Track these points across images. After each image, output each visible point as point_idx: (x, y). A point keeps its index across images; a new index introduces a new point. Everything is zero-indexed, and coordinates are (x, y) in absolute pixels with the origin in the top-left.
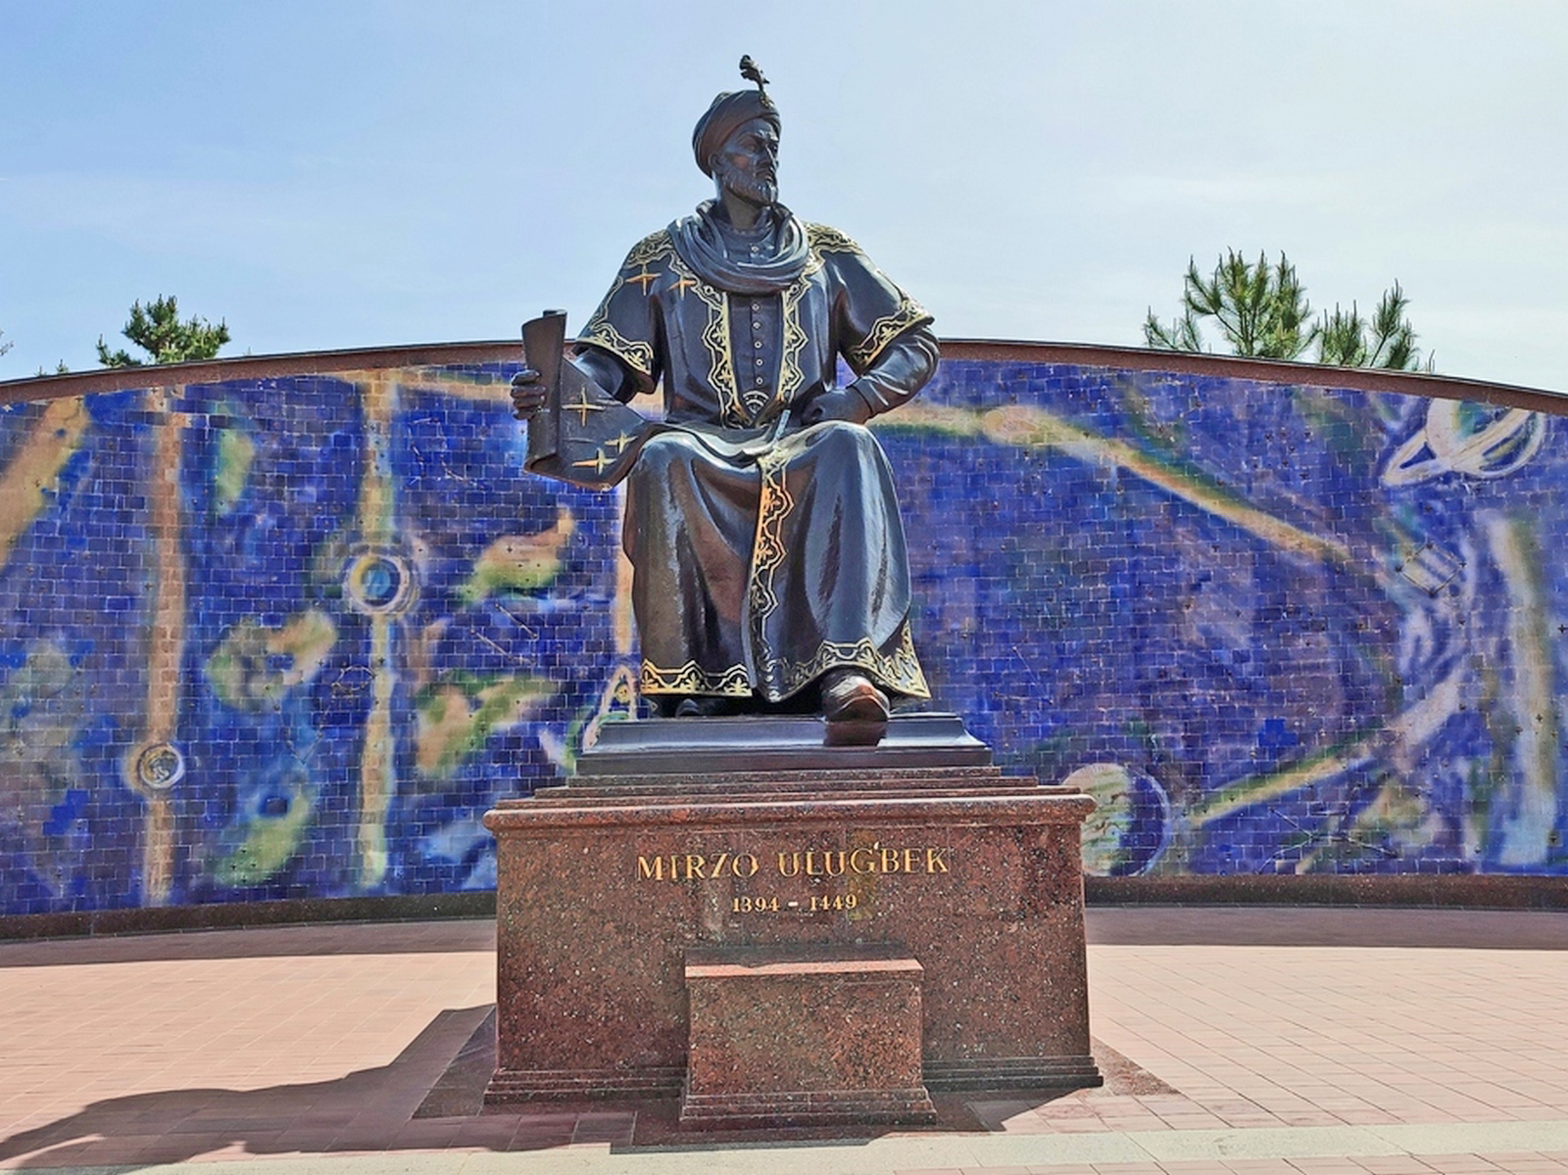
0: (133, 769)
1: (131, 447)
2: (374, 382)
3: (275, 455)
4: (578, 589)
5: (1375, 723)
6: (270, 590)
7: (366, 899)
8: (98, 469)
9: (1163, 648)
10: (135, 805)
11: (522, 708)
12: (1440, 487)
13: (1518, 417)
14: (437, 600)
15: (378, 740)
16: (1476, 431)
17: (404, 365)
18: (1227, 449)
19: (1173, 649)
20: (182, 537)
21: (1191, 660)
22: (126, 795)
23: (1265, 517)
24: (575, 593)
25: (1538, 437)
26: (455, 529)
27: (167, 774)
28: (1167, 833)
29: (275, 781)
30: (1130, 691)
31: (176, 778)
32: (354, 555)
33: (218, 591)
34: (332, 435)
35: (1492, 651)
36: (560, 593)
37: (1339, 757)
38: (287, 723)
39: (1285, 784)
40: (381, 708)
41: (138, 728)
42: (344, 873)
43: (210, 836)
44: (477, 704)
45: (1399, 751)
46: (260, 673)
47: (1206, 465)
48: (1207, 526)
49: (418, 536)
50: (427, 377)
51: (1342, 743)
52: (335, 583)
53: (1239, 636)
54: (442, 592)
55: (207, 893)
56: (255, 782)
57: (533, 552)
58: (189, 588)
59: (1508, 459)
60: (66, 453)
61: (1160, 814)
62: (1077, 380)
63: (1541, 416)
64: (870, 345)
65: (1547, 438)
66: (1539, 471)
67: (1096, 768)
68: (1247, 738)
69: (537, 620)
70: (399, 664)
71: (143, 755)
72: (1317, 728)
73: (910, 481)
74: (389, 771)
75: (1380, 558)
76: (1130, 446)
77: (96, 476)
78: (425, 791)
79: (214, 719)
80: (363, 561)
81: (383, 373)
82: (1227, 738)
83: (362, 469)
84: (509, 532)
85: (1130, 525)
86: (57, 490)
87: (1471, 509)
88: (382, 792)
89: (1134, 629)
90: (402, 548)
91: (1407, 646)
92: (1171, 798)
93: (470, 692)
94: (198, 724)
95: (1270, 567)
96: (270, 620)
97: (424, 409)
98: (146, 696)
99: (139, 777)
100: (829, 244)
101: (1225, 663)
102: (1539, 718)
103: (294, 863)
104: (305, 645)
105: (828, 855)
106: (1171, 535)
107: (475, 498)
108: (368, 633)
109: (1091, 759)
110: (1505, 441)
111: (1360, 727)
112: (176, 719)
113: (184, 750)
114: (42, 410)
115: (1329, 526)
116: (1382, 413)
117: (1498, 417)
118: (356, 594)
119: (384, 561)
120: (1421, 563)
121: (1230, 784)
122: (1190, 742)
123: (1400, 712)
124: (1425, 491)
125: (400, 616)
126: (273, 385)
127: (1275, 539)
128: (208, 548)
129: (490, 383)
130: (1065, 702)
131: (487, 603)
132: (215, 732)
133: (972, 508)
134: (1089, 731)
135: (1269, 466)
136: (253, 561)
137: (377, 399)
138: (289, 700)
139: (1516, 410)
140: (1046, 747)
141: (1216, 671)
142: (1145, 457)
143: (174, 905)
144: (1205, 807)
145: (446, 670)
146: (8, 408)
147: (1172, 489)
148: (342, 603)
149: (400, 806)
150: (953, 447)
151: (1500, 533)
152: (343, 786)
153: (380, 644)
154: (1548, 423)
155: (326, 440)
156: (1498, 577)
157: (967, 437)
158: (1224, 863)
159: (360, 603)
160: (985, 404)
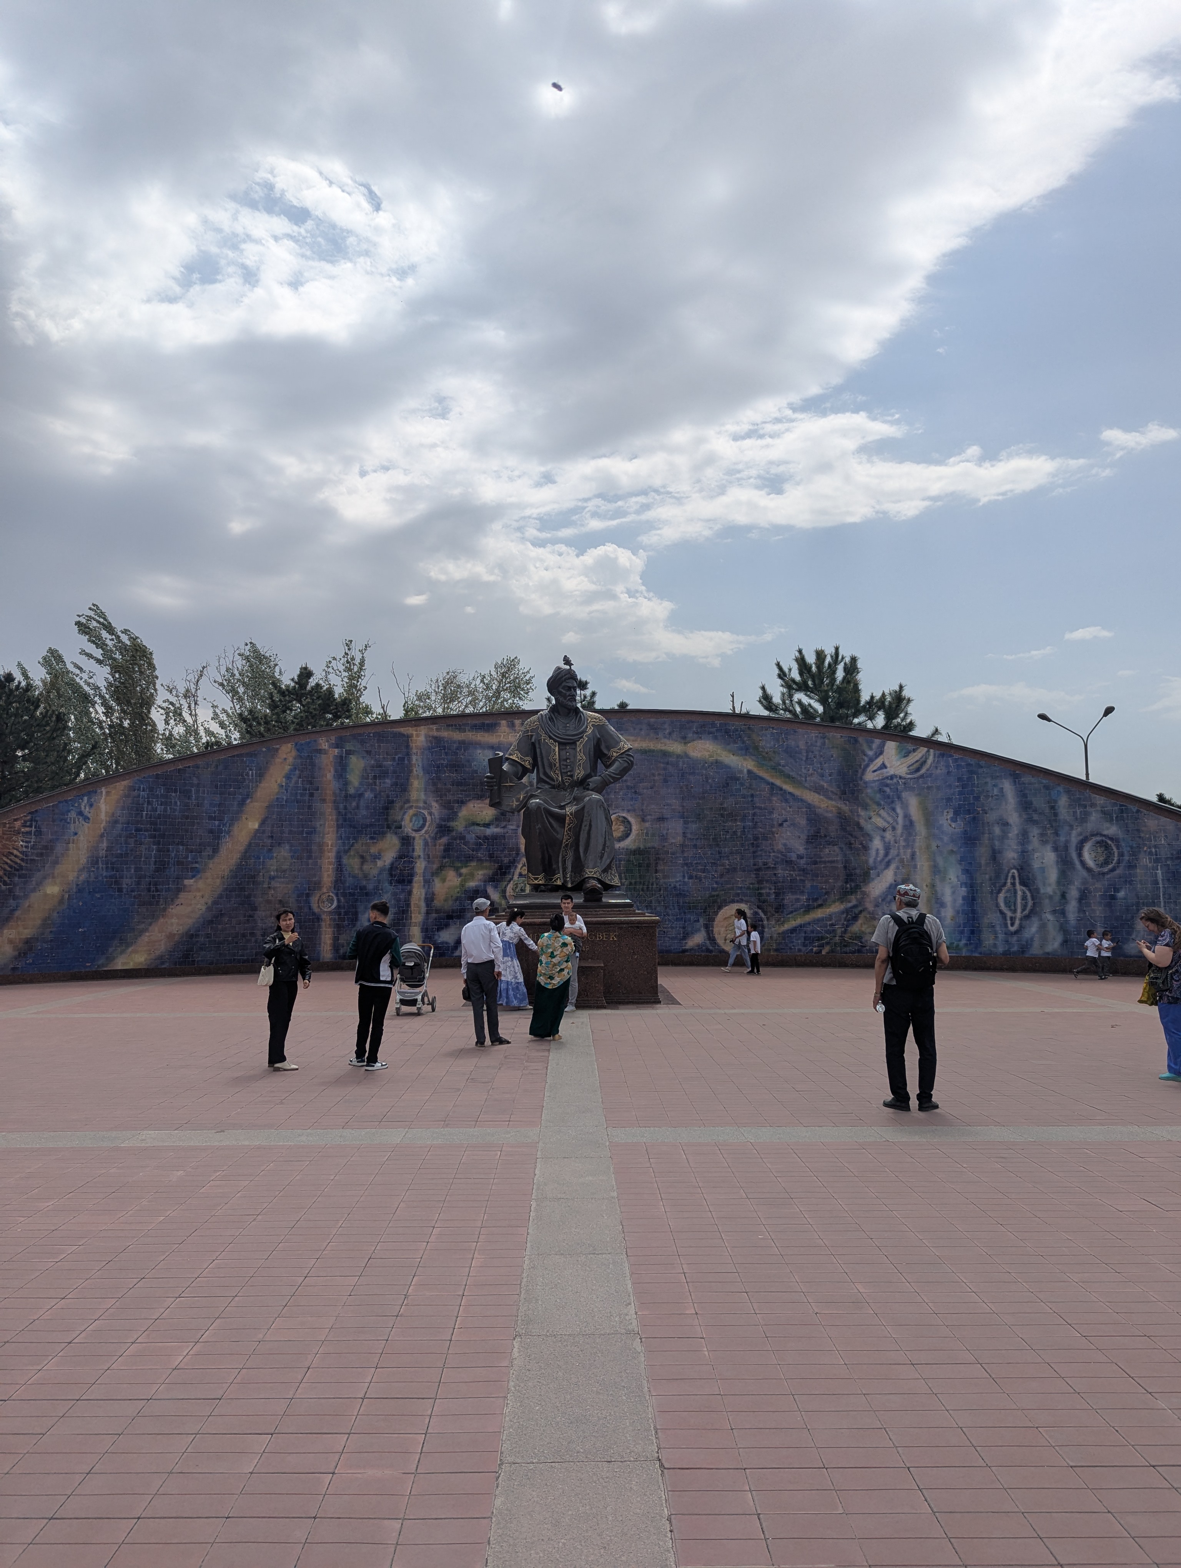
0: (316, 902)
1: (313, 765)
2: (414, 733)
3: (373, 766)
4: (504, 823)
5: (858, 887)
6: (371, 825)
8: (300, 774)
9: (766, 852)
10: (318, 919)
11: (480, 877)
12: (889, 782)
13: (923, 750)
14: (443, 829)
15: (418, 892)
16: (905, 757)
17: (428, 725)
18: (796, 762)
19: (770, 853)
20: (335, 803)
21: (778, 857)
22: (314, 914)
23: (812, 793)
24: (502, 826)
25: (931, 759)
26: (450, 797)
27: (330, 905)
30: (751, 871)
31: (333, 907)
32: (407, 809)
33: (351, 826)
34: (397, 757)
35: (908, 856)
36: (496, 826)
37: (842, 902)
38: (379, 883)
39: (819, 914)
40: (420, 877)
41: (318, 885)
43: (348, 931)
44: (460, 875)
45: (868, 900)
46: (367, 861)
47: (787, 770)
48: (785, 796)
49: (434, 801)
50: (438, 730)
51: (844, 895)
52: (399, 822)
53: (799, 847)
54: (445, 825)
58: (337, 824)
59: (918, 770)
60: (288, 768)
62: (729, 729)
63: (932, 751)
64: (609, 758)
65: (934, 761)
66: (931, 775)
68: (802, 893)
69: (486, 838)
70: (427, 857)
71: (320, 897)
72: (833, 889)
73: (654, 775)
74: (423, 904)
75: (862, 813)
76: (753, 760)
77: (300, 777)
78: (438, 913)
79: (349, 881)
80: (411, 812)
81: (418, 728)
82: (794, 893)
83: (411, 771)
84: (474, 798)
85: (752, 796)
86: (284, 784)
87: (901, 792)
88: (419, 913)
89: (753, 843)
90: (428, 806)
91: (873, 853)
92: (768, 919)
93: (457, 869)
94: (342, 884)
95: (814, 818)
96: (372, 838)
97: (437, 743)
98: (321, 871)
99: (319, 906)
100: (595, 721)
101: (793, 859)
102: (927, 886)
104: (386, 849)
106: (770, 801)
107: (459, 784)
108: (413, 844)
110: (917, 761)
111: (851, 889)
112: (333, 881)
113: (337, 895)
114: (277, 750)
115: (841, 798)
116: (865, 747)
117: (914, 750)
118: (408, 827)
119: (420, 812)
120: (880, 816)
121: (794, 913)
122: (777, 894)
123: (869, 882)
124: (883, 783)
125: (427, 836)
126: (372, 735)
127: (817, 803)
128: (345, 808)
129: (465, 732)
130: (722, 876)
131: (464, 830)
132: (349, 887)
133: (681, 788)
134: (732, 889)
135: (815, 770)
136: (364, 812)
137: (416, 740)
138: (380, 874)
139: (922, 748)
140: (713, 896)
141: (789, 862)
142: (760, 765)
143: (333, 961)
144: (783, 924)
145: (447, 860)
146: (264, 749)
147: (771, 780)
148: (402, 831)
149: (427, 919)
150: (673, 759)
151: (913, 803)
152: (403, 911)
153: (419, 848)
154: (935, 755)
155: (394, 759)
156: (911, 823)
157: (680, 755)
158: (791, 949)
159: (410, 830)
160: (688, 740)
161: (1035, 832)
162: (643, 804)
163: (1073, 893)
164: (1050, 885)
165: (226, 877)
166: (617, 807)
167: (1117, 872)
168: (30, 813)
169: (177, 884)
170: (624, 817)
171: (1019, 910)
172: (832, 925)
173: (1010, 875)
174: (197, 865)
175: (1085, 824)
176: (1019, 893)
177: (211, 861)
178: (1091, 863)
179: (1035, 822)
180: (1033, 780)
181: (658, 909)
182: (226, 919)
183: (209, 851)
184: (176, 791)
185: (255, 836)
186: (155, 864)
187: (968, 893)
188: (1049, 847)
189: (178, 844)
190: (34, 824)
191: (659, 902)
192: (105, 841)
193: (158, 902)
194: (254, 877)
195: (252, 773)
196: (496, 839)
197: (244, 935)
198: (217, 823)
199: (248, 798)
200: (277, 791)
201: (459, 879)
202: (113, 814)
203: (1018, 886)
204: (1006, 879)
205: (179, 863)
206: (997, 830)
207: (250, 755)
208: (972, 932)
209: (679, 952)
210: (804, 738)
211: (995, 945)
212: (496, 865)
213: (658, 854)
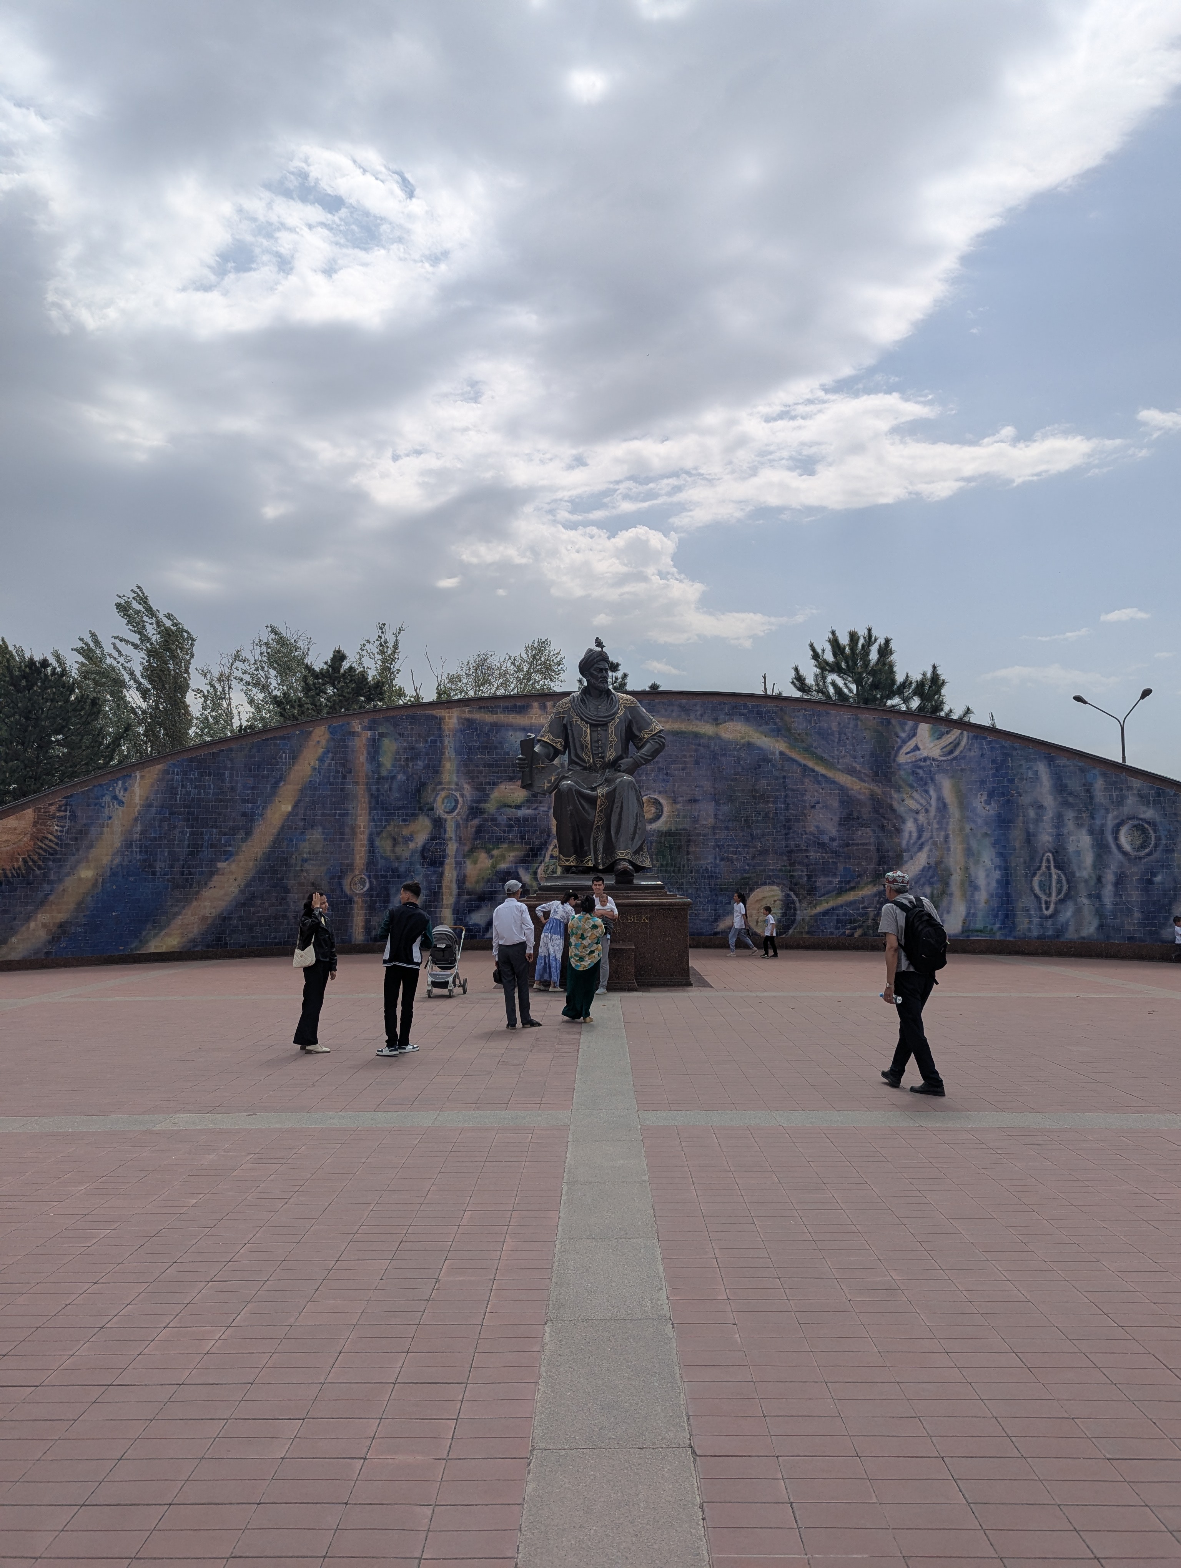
0: (348, 884)
1: (346, 747)
2: (447, 715)
3: (405, 749)
4: (535, 805)
6: (403, 807)
8: (333, 757)
9: (798, 834)
10: (350, 901)
11: (511, 859)
12: (922, 764)
13: (956, 732)
14: (475, 811)
15: (450, 874)
16: (938, 739)
17: (460, 707)
18: (829, 744)
19: (802, 835)
20: (367, 785)
21: (810, 840)
22: (346, 896)
23: (845, 775)
24: (534, 807)
25: (965, 741)
26: (482, 779)
27: (362, 887)
28: (798, 918)
30: (783, 853)
31: (365, 889)
32: (439, 791)
33: (383, 808)
34: (429, 739)
35: (942, 839)
36: (527, 807)
37: (875, 885)
38: (411, 865)
39: (851, 896)
40: (451, 858)
41: (350, 867)
44: (492, 857)
46: (399, 843)
47: (819, 751)
48: (818, 778)
49: (466, 783)
50: (470, 712)
52: (431, 804)
53: (831, 829)
54: (476, 807)
57: (516, 790)
58: (370, 807)
59: (951, 752)
60: (321, 750)
61: (795, 909)
62: (761, 711)
63: (965, 733)
64: (641, 739)
65: (968, 743)
66: (964, 758)
67: (767, 888)
68: (835, 875)
69: (517, 819)
70: (458, 839)
71: (352, 879)
72: (865, 872)
73: (685, 756)
74: (454, 886)
75: (895, 795)
76: (785, 742)
77: (333, 760)
78: (470, 895)
79: (382, 863)
80: (443, 794)
81: (451, 711)
82: (826, 875)
83: (443, 754)
84: (504, 780)
85: (784, 777)
86: (317, 767)
87: (934, 774)
88: (451, 895)
89: (785, 825)
90: (459, 788)
91: (906, 835)
92: (800, 902)
93: (488, 851)
94: (374, 866)
95: (847, 800)
96: (404, 820)
97: (469, 726)
98: (353, 853)
99: (351, 888)
100: (626, 703)
101: (826, 841)
102: (960, 869)
104: (418, 831)
106: (803, 783)
107: (491, 766)
108: (445, 826)
109: (765, 884)
110: (950, 743)
112: (365, 863)
113: (369, 877)
114: (311, 732)
115: (873, 780)
116: (898, 729)
117: (948, 733)
118: (440, 809)
119: (452, 794)
120: (913, 798)
121: (826, 896)
122: (809, 877)
124: (916, 765)
126: (404, 717)
127: (849, 785)
128: (378, 790)
129: (497, 714)
130: (754, 858)
131: (496, 812)
132: (381, 869)
133: (714, 769)
134: (764, 871)
135: (847, 752)
136: (396, 795)
137: (449, 723)
138: (412, 855)
139: (955, 730)
140: (744, 878)
141: (822, 845)
142: (792, 747)
143: (366, 943)
144: (815, 906)
145: (478, 842)
146: (298, 732)
147: (803, 762)
148: (434, 813)
149: (459, 901)
150: (704, 741)
151: (947, 786)
152: (435, 893)
153: (450, 830)
154: (968, 736)
155: (426, 741)
156: (945, 805)
157: (712, 737)
158: (823, 931)
159: (441, 811)
160: (719, 721)
161: (1070, 815)
162: (674, 785)
163: (1109, 877)
164: (1085, 869)
165: (259, 860)
166: (648, 789)
167: (1155, 856)
168: (65, 798)
169: (211, 867)
170: (655, 799)
171: (1054, 894)
172: (864, 908)
173: (1045, 858)
174: (230, 848)
175: (1121, 808)
176: (1054, 877)
177: (244, 844)
178: (1127, 847)
179: (1070, 806)
180: (1068, 763)
181: (690, 891)
182: (259, 902)
183: (241, 834)
184: (209, 774)
185: (288, 819)
186: (189, 848)
187: (1002, 876)
188: (1084, 831)
189: (212, 827)
190: (69, 808)
191: (691, 884)
192: (139, 825)
193: (191, 885)
194: (286, 859)
195: (286, 756)
196: (528, 821)
197: (276, 918)
198: (250, 805)
199: (281, 781)
200: (310, 773)
201: (491, 861)
202: (147, 798)
203: (1053, 870)
204: (1041, 862)
205: (212, 846)
206: (1032, 813)
207: (283, 738)
208: (1007, 916)
209: (710, 935)
210: (836, 720)
211: (1029, 929)
212: (528, 847)
213: (689, 836)
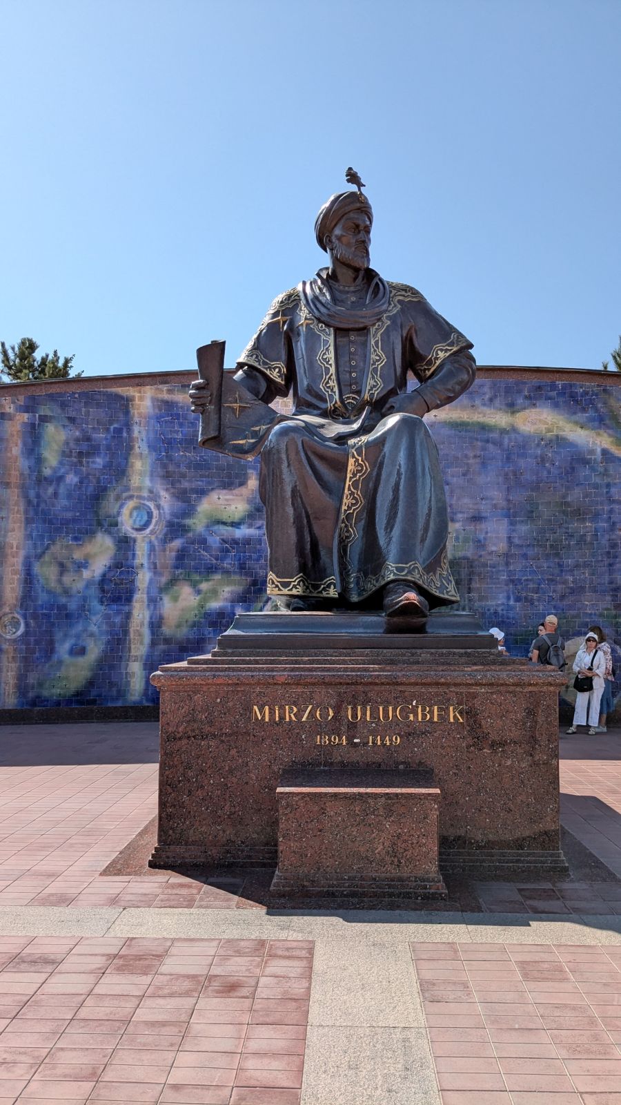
2: (137, 395)
3: (77, 440)
6: (74, 520)
7: (131, 707)
11: (226, 595)
14: (176, 528)
15: (140, 613)
17: (155, 384)
20: (22, 488)
24: (258, 525)
26: (186, 485)
27: (14, 630)
29: (78, 636)
30: (605, 591)
31: (19, 633)
32: (125, 500)
33: (44, 521)
34: (112, 427)
36: (249, 525)
38: (85, 601)
40: (142, 593)
42: (119, 691)
43: (40, 667)
44: (199, 592)
46: (68, 571)
49: (164, 489)
50: (170, 391)
52: (114, 517)
54: (178, 523)
55: (37, 701)
56: (66, 635)
57: (233, 500)
58: (27, 519)
62: (577, 393)
64: (430, 363)
69: (235, 542)
70: (152, 567)
71: (1, 618)
73: (466, 456)
74: (146, 632)
76: (610, 436)
78: (168, 643)
79: (43, 598)
80: (131, 504)
81: (143, 389)
83: (130, 448)
84: (219, 487)
88: (142, 643)
90: (154, 497)
93: (194, 585)
94: (32, 601)
96: (76, 539)
97: (169, 412)
98: (2, 583)
99: (0, 632)
100: (404, 296)
103: (91, 683)
104: (95, 555)
105: (381, 708)
107: (198, 466)
108: (134, 547)
112: (19, 597)
113: (25, 617)
118: (127, 522)
119: (143, 504)
125: (153, 538)
126: (77, 396)
128: (38, 496)
130: (563, 597)
131: (205, 531)
132: (42, 606)
133: (506, 474)
134: (578, 616)
136: (64, 503)
137: (139, 405)
138: (87, 586)
143: (19, 708)
145: (180, 571)
148: (118, 530)
149: (152, 652)
150: (495, 435)
152: (119, 640)
153: (141, 554)
155: (108, 430)
157: (505, 429)
159: (129, 529)
160: (518, 407)
196: (249, 544)
201: (198, 598)
212: (249, 579)
213: (472, 567)
